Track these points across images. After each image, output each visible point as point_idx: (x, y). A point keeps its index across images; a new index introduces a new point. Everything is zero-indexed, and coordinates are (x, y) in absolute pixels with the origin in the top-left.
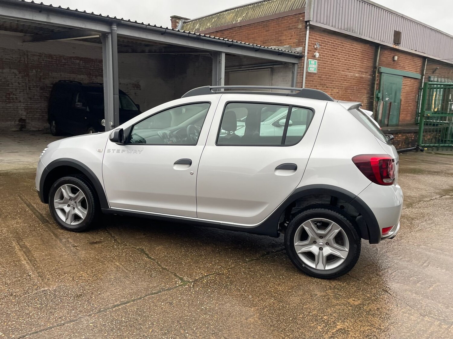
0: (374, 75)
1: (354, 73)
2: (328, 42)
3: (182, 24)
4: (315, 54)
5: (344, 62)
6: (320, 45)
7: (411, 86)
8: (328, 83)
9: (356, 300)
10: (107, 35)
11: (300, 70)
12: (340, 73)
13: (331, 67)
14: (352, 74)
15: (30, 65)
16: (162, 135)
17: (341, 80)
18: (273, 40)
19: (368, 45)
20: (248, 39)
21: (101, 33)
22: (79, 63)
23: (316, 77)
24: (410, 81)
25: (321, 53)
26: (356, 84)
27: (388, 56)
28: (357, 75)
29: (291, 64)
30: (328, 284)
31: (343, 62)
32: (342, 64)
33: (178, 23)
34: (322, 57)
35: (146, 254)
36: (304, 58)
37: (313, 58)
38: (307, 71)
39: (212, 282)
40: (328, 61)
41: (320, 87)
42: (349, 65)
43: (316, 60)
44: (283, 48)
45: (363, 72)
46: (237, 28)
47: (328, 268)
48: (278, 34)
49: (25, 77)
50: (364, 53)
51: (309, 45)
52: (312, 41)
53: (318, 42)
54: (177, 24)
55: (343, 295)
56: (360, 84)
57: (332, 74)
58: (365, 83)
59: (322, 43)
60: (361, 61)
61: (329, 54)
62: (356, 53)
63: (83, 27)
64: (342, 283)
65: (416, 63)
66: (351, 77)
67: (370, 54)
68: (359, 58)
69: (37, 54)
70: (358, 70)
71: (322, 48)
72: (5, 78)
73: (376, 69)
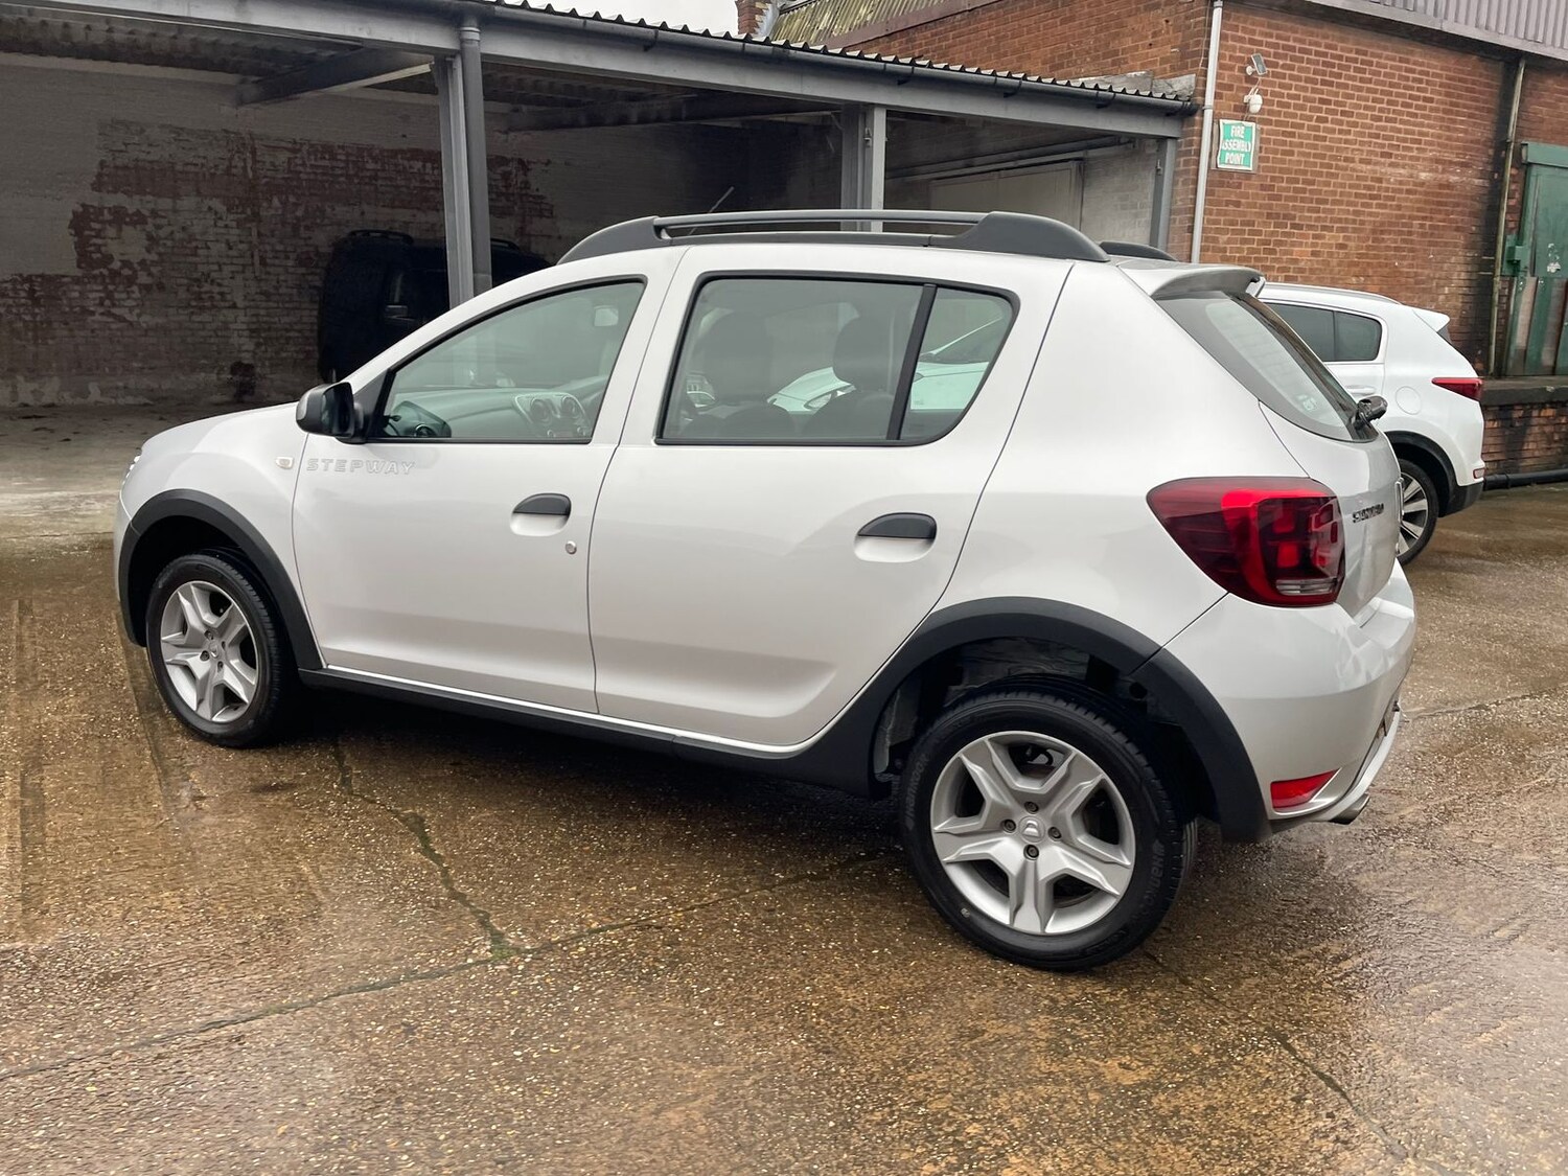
0: (1496, 176)
1: (1412, 167)
2: (1302, 51)
3: (774, 14)
4: (1246, 99)
5: (1371, 127)
6: (1267, 63)
8: (1302, 209)
9: (1134, 1065)
10: (448, 59)
11: (1186, 163)
12: (1353, 170)
13: (1315, 147)
14: (1402, 171)
15: (265, 180)
16: (528, 409)
17: (1358, 195)
18: (1088, 53)
19: (1475, 57)
20: (998, 57)
21: (433, 57)
22: (422, 171)
23: (1250, 186)
25: (1274, 94)
26: (1419, 210)
28: (1423, 176)
29: (1152, 141)
30: (1051, 991)
31: (1364, 126)
32: (1362, 134)
33: (760, 12)
34: (1275, 108)
35: (425, 839)
36: (1203, 115)
37: (1240, 114)
38: (1213, 162)
39: (603, 954)
40: (1301, 126)
41: (1266, 224)
42: (1391, 138)
43: (1250, 124)
44: (1122, 84)
45: (1451, 162)
46: (958, 17)
47: (1057, 926)
48: (1107, 28)
49: (248, 225)
50: (1453, 87)
51: (1221, 66)
52: (1234, 49)
53: (1258, 51)
54: (757, 17)
55: (1091, 1039)
56: (1440, 212)
57: (1320, 174)
58: (1458, 204)
59: (1276, 55)
60: (1442, 119)
61: (1306, 99)
62: (1419, 90)
63: (364, 35)
64: (1108, 990)
66: (1401, 183)
67: (1480, 93)
68: (1436, 110)
69: (283, 144)
70: (1429, 155)
71: (1275, 75)
72: (184, 229)
73: (1507, 149)
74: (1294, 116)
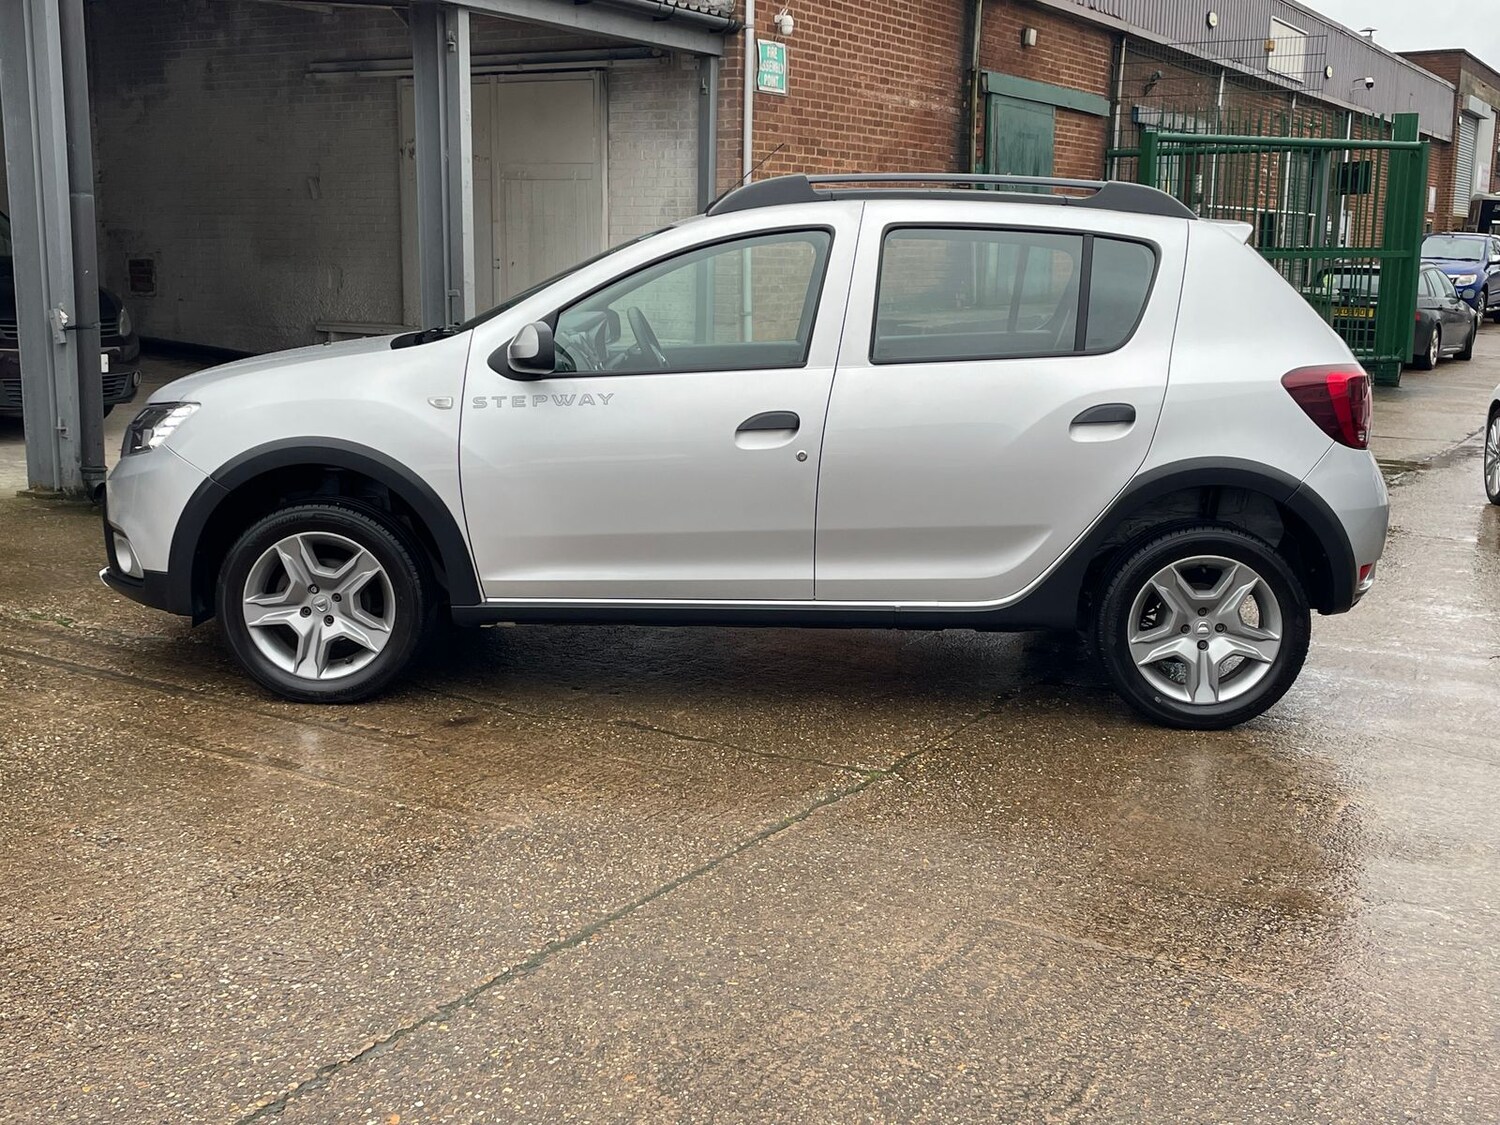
0: (966, 104)
1: (904, 94)
4: (777, 18)
5: (871, 52)
7: (1080, 146)
8: (824, 135)
11: (730, 84)
12: (861, 95)
13: (830, 71)
14: (897, 98)
17: (866, 122)
23: (784, 110)
24: (1078, 125)
26: (912, 137)
27: (1007, 29)
28: (913, 103)
31: (867, 51)
32: (865, 59)
34: (802, 30)
36: (744, 34)
37: (773, 35)
38: (756, 86)
40: (819, 49)
41: (799, 150)
42: (886, 64)
43: (782, 45)
45: (932, 90)
47: (1226, 695)
50: (931, 14)
56: (925, 140)
57: (836, 99)
58: (939, 132)
61: (822, 21)
62: (905, 16)
65: (1090, 53)
66: (896, 109)
67: (951, 20)
68: (917, 36)
70: (915, 82)
73: (973, 79)
74: (813, 38)
